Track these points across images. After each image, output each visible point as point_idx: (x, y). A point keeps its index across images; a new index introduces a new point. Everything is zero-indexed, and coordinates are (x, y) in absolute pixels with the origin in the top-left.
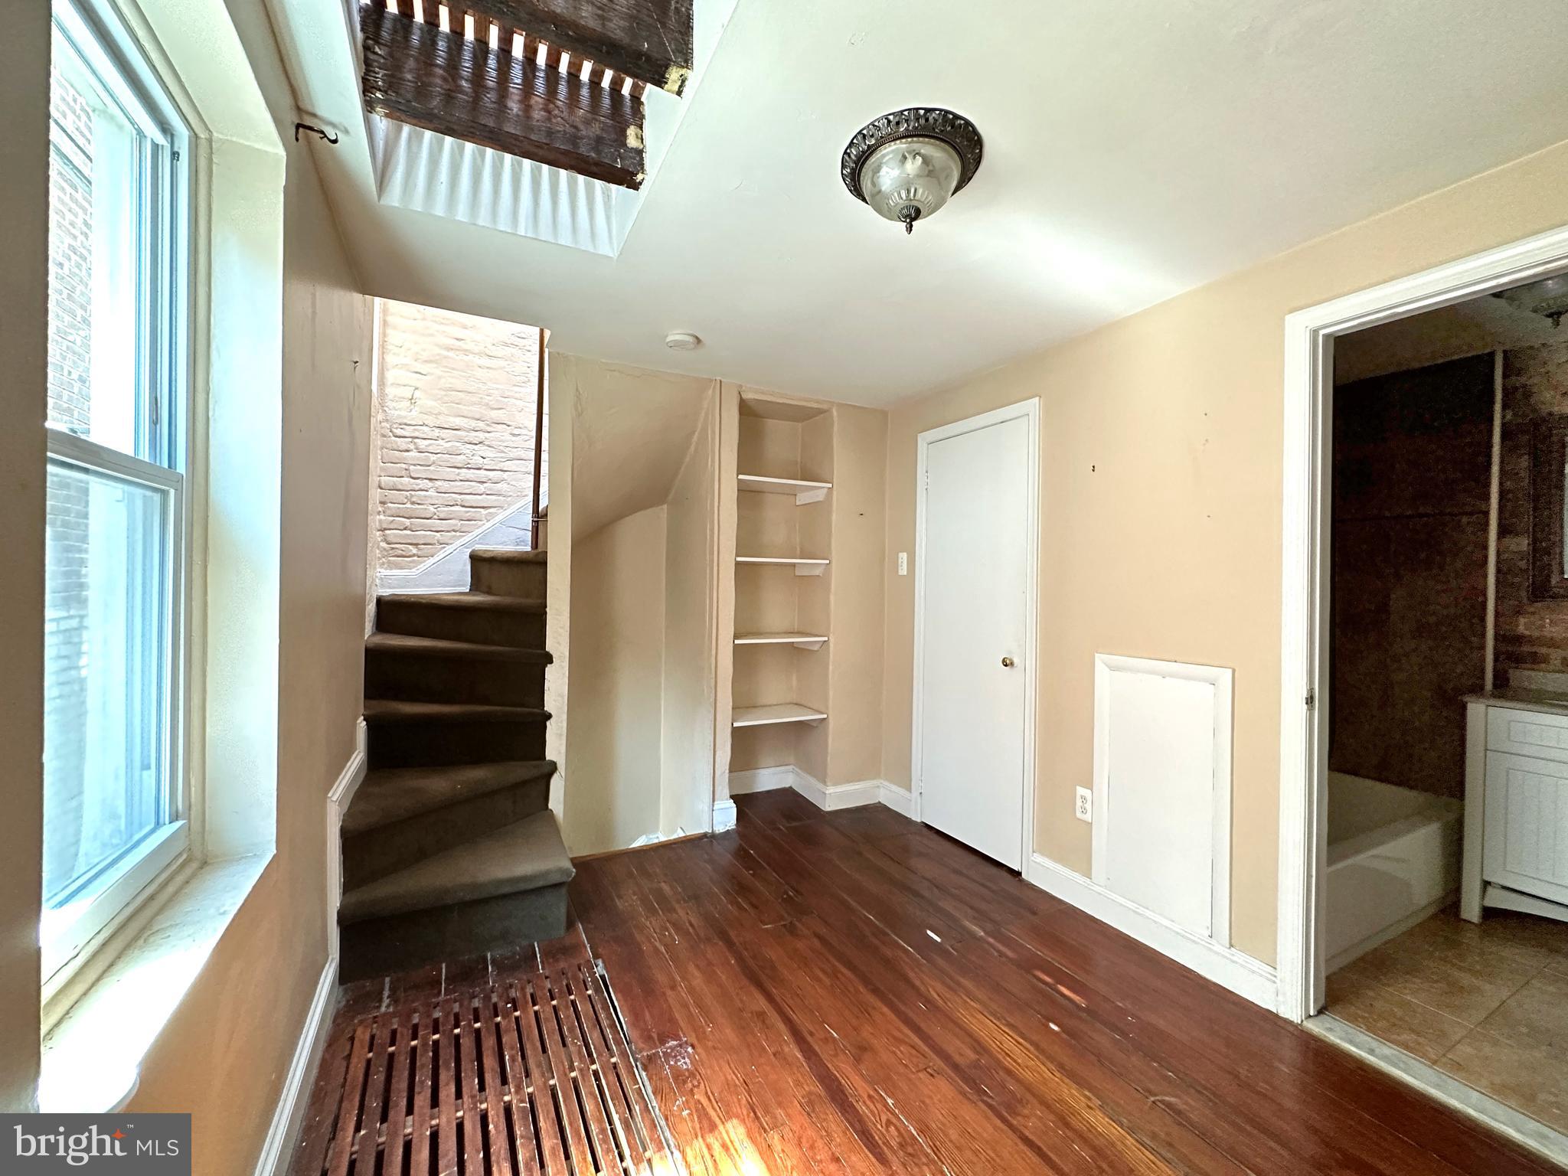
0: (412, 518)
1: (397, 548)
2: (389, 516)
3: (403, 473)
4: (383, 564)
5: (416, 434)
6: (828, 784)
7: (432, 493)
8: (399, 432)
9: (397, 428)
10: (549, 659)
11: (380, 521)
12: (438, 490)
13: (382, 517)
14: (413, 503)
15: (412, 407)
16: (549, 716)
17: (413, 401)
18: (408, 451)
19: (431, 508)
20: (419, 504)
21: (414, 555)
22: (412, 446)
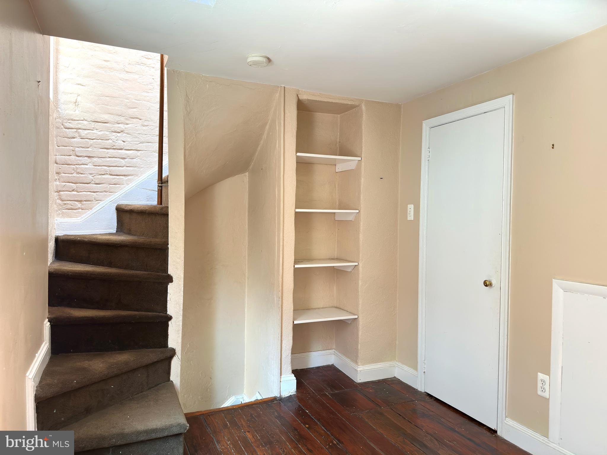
0: (78, 183)
1: (68, 204)
2: (63, 182)
3: (71, 153)
4: (59, 214)
5: (80, 126)
6: (359, 364)
7: (90, 166)
8: (67, 125)
9: (66, 123)
10: (170, 279)
11: (57, 185)
12: (94, 164)
13: (58, 183)
14: (78, 173)
15: (76, 108)
16: (170, 318)
17: (77, 104)
18: (74, 138)
19: (90, 177)
20: (82, 174)
21: (79, 208)
22: (76, 135)
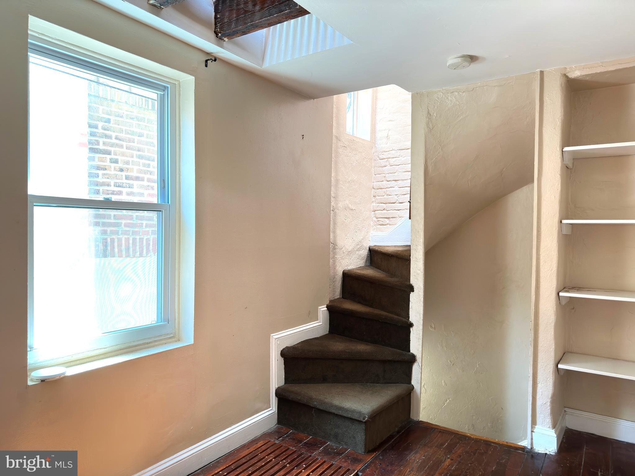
0: (387, 203)
1: (380, 221)
2: (377, 203)
3: (383, 179)
4: (374, 229)
5: (389, 156)
7: (396, 188)
8: (381, 157)
9: (380, 155)
10: (412, 289)
11: (373, 206)
12: (399, 186)
13: (374, 204)
14: (388, 195)
15: (388, 141)
17: (388, 137)
18: (386, 166)
19: (396, 197)
20: (390, 195)
21: (388, 224)
22: (387, 163)
